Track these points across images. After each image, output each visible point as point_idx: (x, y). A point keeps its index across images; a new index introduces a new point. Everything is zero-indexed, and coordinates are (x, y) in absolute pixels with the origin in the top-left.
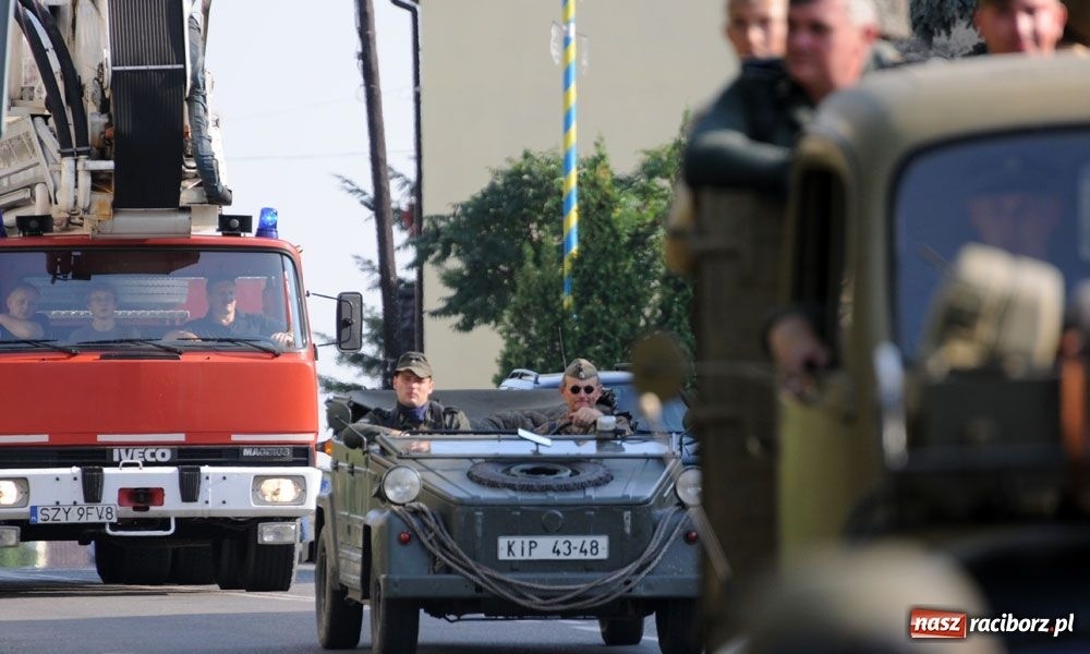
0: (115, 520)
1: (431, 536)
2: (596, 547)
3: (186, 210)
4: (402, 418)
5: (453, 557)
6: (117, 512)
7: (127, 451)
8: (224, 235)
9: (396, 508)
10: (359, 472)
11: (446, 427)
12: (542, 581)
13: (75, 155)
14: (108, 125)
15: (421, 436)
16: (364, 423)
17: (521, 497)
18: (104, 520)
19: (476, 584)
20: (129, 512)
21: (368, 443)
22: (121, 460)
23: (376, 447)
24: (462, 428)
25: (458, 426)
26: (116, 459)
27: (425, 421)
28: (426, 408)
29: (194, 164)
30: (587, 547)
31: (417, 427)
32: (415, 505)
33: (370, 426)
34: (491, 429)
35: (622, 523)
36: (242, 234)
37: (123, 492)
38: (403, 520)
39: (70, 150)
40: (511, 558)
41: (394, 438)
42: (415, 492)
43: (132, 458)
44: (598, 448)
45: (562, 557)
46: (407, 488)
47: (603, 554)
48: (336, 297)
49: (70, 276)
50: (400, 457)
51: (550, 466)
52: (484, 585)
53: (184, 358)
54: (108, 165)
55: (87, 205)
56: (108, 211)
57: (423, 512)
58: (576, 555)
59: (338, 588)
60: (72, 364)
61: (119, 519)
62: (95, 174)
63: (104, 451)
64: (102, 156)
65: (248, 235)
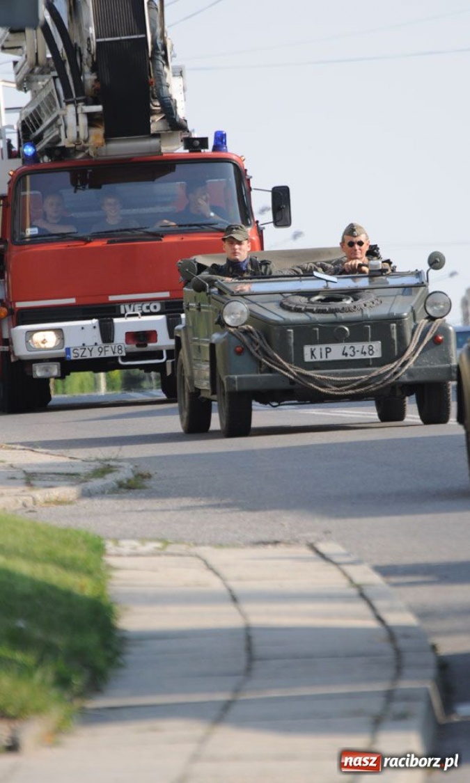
0: (124, 354)
1: (257, 348)
2: (372, 350)
3: (157, 135)
4: (231, 270)
5: (273, 362)
6: (125, 349)
7: (130, 306)
8: (190, 152)
9: (232, 330)
10: (204, 308)
11: (262, 274)
12: (336, 375)
13: (76, 103)
14: (96, 81)
15: (245, 281)
16: (205, 274)
17: (318, 317)
18: (116, 355)
19: (290, 379)
20: (133, 348)
21: (210, 287)
22: (126, 312)
23: (215, 290)
24: (273, 274)
25: (271, 273)
26: (123, 312)
27: (247, 271)
28: (248, 261)
29: (158, 104)
30: (366, 350)
31: (242, 276)
32: (245, 327)
33: (210, 275)
34: (292, 274)
35: (390, 333)
36: (202, 151)
37: (127, 334)
38: (237, 338)
39: (71, 100)
40: (314, 360)
41: (227, 283)
42: (245, 318)
43: (134, 311)
44: (370, 282)
45: (349, 357)
46: (239, 316)
47: (377, 354)
48: (271, 189)
49: (87, 186)
50: (233, 294)
51: (338, 296)
52: (296, 380)
53: (166, 240)
54: (99, 108)
55: (87, 136)
56: (101, 140)
57: (251, 332)
58: (358, 356)
59: (194, 391)
60: (87, 248)
61: (127, 353)
62: (90, 116)
63: (114, 307)
64: (96, 103)
65: (206, 150)
